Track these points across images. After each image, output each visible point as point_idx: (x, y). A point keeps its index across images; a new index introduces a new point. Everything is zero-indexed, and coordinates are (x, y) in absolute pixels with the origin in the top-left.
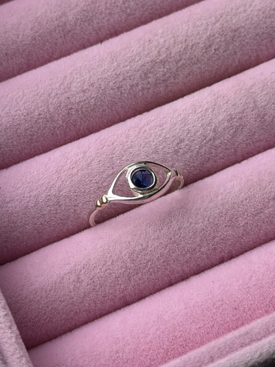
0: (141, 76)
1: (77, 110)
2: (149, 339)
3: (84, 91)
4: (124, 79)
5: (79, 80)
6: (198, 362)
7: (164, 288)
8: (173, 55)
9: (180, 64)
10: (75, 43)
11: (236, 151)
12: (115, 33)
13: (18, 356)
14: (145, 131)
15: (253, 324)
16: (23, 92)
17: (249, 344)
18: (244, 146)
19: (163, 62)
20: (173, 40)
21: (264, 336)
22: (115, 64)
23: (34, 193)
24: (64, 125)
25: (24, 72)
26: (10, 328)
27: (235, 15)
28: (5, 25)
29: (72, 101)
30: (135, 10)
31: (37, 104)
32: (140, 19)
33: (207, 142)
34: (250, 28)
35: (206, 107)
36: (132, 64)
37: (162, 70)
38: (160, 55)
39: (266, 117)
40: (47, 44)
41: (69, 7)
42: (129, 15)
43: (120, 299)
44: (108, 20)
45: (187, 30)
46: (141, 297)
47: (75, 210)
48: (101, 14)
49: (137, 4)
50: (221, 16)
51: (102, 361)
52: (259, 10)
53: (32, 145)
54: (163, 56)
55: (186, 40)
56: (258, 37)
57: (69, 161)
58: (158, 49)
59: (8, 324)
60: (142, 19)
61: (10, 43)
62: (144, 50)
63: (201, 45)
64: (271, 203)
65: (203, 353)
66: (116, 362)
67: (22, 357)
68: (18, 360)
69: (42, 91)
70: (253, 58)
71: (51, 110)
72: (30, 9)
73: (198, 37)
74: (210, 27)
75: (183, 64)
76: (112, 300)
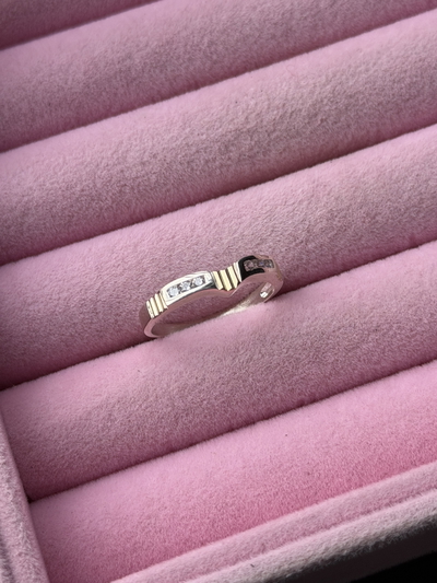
0: (220, 149)
1: (132, 188)
2: (191, 504)
3: (143, 164)
4: (197, 152)
5: (138, 148)
6: (245, 549)
7: (222, 434)
8: (265, 123)
9: (273, 137)
10: (141, 95)
11: (334, 258)
12: (194, 85)
13: (15, 519)
14: (217, 224)
15: (323, 505)
16: (64, 158)
17: (313, 532)
18: (346, 252)
19: (251, 132)
20: (266, 103)
21: (335, 524)
22: (187, 130)
23: (65, 294)
24: (114, 206)
25: (73, 127)
26: (8, 481)
27: (353, 76)
28: (50, 65)
29: (127, 175)
30: (224, 57)
31: (81, 176)
32: (229, 68)
33: (297, 245)
34: (370, 95)
35: (301, 197)
36: (210, 132)
37: (248, 142)
38: (248, 123)
39: (379, 218)
40: (104, 93)
41: (138, 46)
42: (215, 62)
43: (163, 445)
44: (187, 68)
45: (287, 92)
46: (190, 443)
47: (117, 321)
48: (178, 58)
49: (227, 49)
50: (335, 76)
51: (129, 528)
52: (386, 71)
53: (71, 229)
54: (252, 124)
55: (284, 105)
56: (380, 108)
57: (115, 255)
58: (246, 114)
59: (6, 476)
60: (233, 69)
61: (55, 90)
62: (227, 115)
63: (304, 113)
64: (373, 336)
65: (253, 537)
66: (147, 530)
67: (18, 521)
68: (14, 526)
69: (89, 159)
70: (371, 134)
71: (98, 185)
72: (85, 46)
73: (300, 102)
74: (318, 90)
75: (277, 137)
76: (152, 445)
